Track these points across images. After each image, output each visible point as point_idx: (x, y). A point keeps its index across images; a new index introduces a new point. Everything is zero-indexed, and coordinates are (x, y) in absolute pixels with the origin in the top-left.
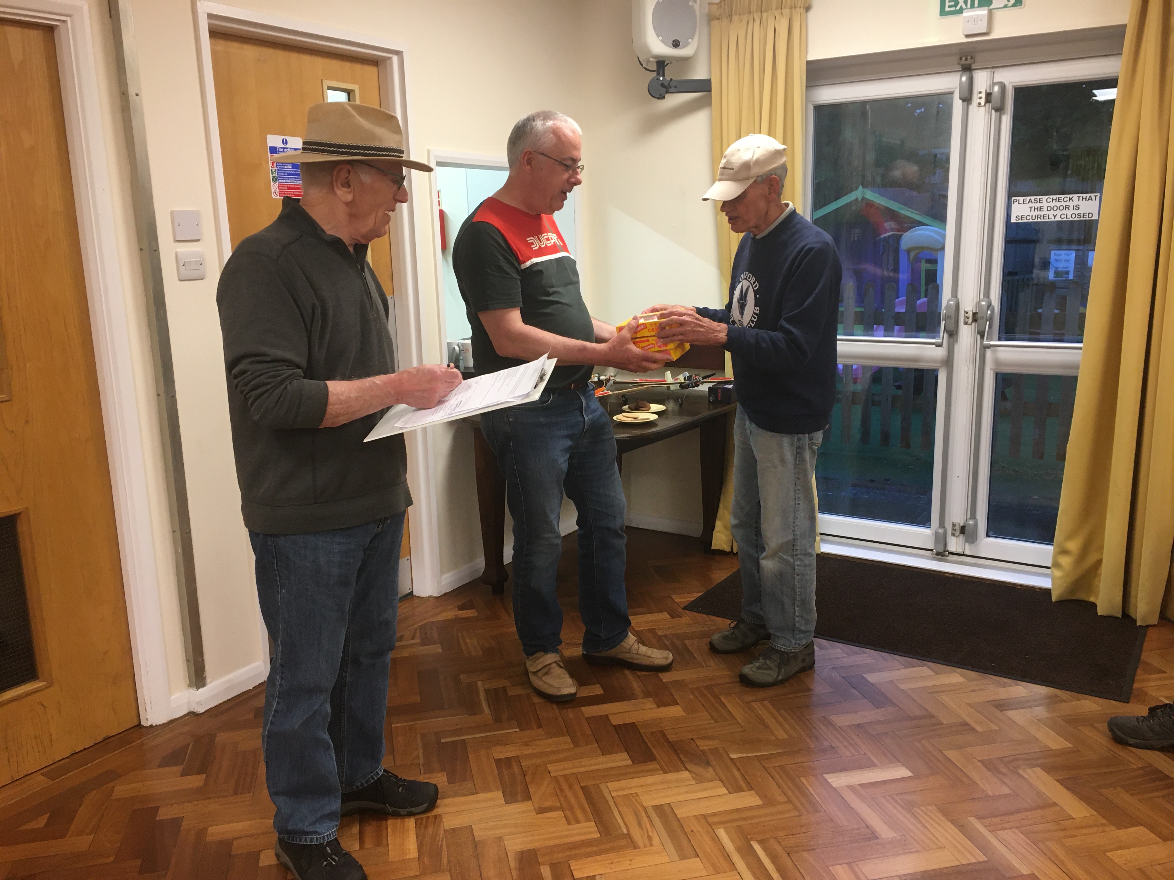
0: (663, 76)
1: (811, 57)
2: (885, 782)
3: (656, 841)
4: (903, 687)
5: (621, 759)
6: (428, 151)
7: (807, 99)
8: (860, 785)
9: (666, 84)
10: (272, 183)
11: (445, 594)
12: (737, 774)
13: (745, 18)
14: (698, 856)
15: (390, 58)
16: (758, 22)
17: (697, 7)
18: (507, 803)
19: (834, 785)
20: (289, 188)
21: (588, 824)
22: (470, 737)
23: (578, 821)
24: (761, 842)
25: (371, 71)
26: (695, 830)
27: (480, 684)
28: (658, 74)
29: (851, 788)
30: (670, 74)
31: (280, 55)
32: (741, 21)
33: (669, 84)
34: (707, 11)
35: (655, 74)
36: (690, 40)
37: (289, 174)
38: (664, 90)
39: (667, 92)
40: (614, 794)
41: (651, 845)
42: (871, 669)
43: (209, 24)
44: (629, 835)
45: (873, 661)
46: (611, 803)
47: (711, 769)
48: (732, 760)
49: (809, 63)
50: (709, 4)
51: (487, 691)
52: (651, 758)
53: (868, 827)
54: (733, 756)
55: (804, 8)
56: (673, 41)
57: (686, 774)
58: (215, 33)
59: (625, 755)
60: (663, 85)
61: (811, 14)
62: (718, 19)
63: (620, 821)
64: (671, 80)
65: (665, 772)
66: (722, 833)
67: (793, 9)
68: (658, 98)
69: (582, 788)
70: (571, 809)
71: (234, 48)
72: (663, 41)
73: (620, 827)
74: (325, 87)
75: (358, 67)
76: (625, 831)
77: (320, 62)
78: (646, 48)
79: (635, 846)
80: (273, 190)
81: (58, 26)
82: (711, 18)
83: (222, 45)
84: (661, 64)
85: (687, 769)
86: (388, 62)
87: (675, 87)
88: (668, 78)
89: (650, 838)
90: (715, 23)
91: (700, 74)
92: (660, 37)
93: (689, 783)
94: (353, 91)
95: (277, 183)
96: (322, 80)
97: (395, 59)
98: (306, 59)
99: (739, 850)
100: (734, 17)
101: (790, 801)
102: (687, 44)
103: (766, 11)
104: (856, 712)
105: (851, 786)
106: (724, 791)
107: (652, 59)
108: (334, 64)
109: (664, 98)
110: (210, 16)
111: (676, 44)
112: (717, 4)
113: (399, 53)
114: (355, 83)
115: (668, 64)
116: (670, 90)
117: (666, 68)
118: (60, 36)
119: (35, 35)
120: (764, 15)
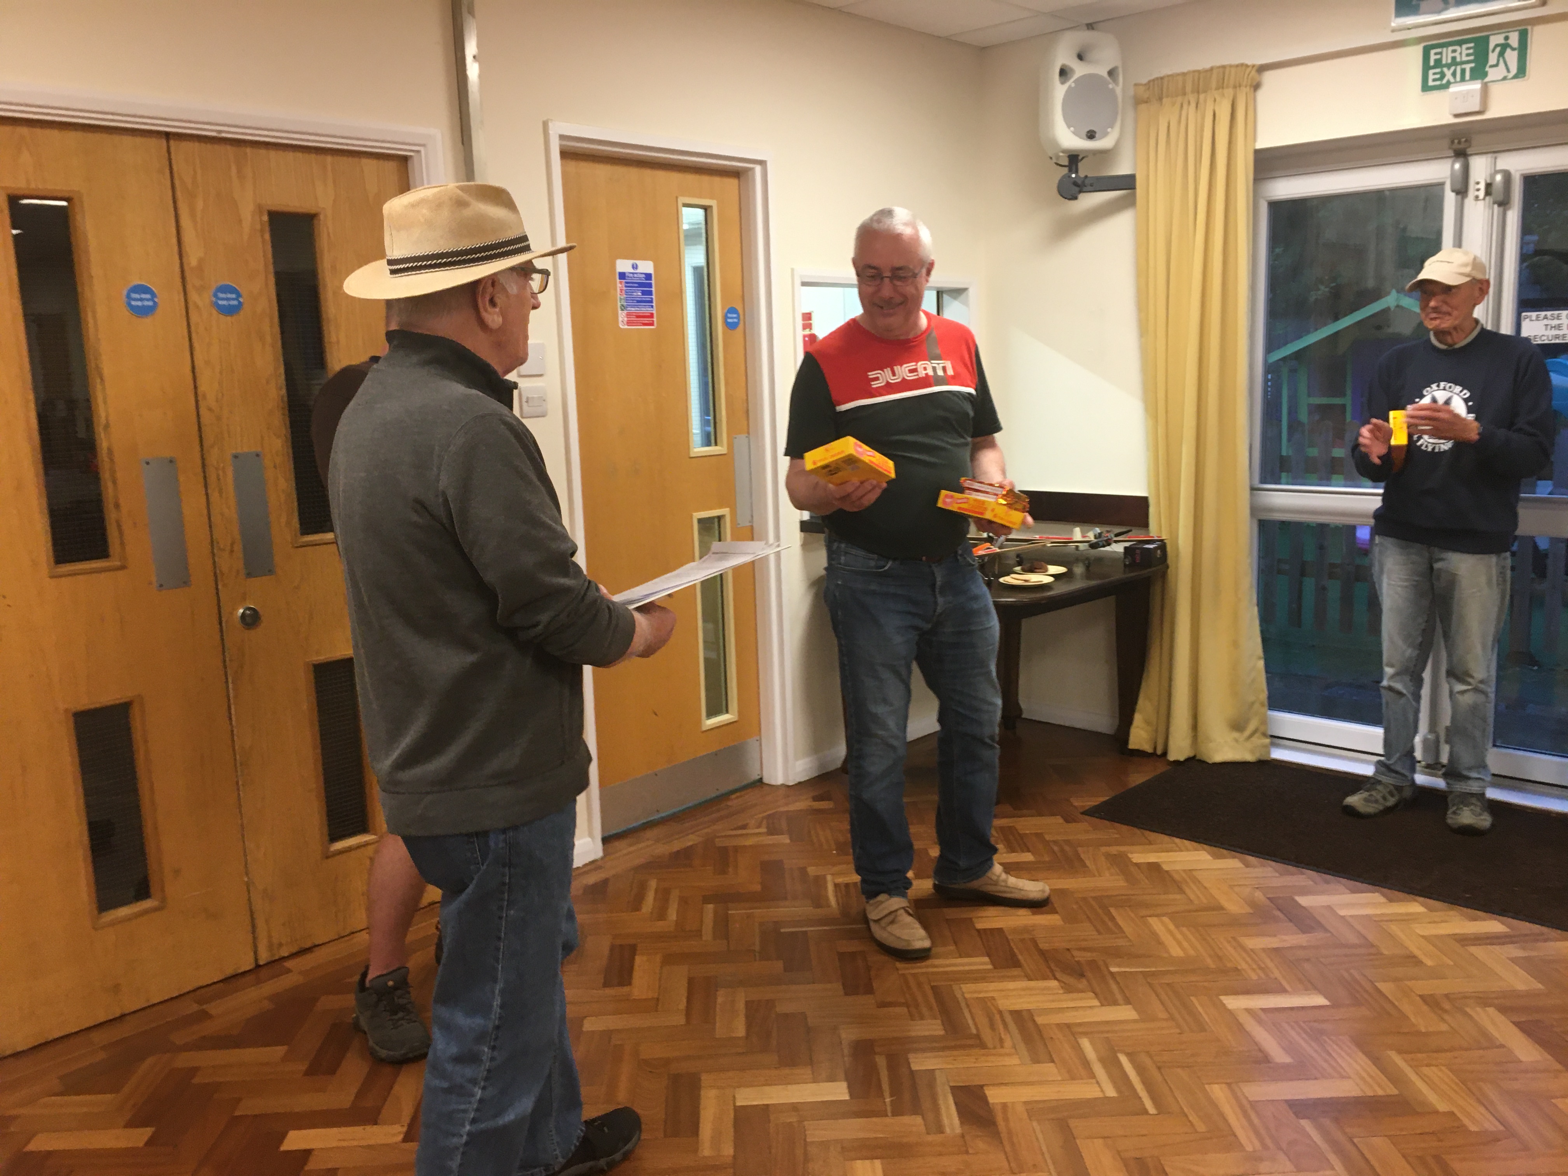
0: (1076, 172)
1: (1260, 145)
2: (1292, 1009)
3: (1008, 1043)
4: (1342, 913)
5: (982, 963)
6: (793, 270)
7: (1256, 195)
8: (1263, 1010)
9: (1079, 182)
10: (620, 312)
11: (800, 783)
12: (1114, 987)
13: (1179, 99)
14: (1053, 1061)
15: (752, 169)
16: (1193, 105)
17: (1119, 90)
18: (846, 994)
19: (1230, 1007)
20: (638, 317)
21: (934, 1021)
22: (812, 929)
23: (922, 1018)
24: (1129, 1055)
25: (732, 182)
26: (1054, 1037)
27: (829, 878)
28: (1070, 171)
29: (1249, 1011)
30: (1085, 169)
31: (633, 173)
32: (1173, 104)
33: (1083, 182)
34: (1131, 92)
35: (1066, 170)
36: (1109, 130)
37: (638, 302)
38: (1077, 189)
39: (1080, 192)
40: (967, 996)
41: (1002, 1047)
42: (1305, 892)
43: (561, 146)
44: (978, 1036)
45: (1311, 883)
46: (963, 1004)
47: (1084, 981)
48: (1112, 974)
49: (1257, 152)
50: (1136, 85)
51: (836, 885)
52: (1017, 964)
53: (1260, 1050)
54: (1114, 969)
55: (1251, 86)
56: (1088, 132)
57: (1054, 983)
58: (567, 154)
59: (986, 959)
60: (1075, 184)
61: (1261, 94)
62: (1146, 102)
63: (970, 1022)
64: (1086, 177)
65: (1030, 979)
66: (1085, 1044)
67: (1238, 88)
68: (1070, 199)
69: (933, 988)
70: (917, 1006)
71: (586, 169)
72: (1074, 133)
73: (969, 1028)
74: (680, 204)
75: (717, 180)
76: (974, 1031)
77: (675, 177)
78: (1054, 143)
79: (983, 1046)
80: (620, 319)
81: (411, 156)
82: (1138, 101)
83: (572, 165)
84: (1074, 159)
85: (1056, 979)
86: (750, 173)
87: (1091, 185)
88: (1082, 174)
89: (1001, 1040)
90: (1143, 106)
91: (1123, 169)
92: (1072, 129)
93: (1056, 991)
94: (711, 207)
95: (625, 312)
96: (677, 198)
97: (758, 169)
98: (661, 175)
99: (1101, 1060)
100: (1164, 100)
101: (1172, 1018)
102: (1106, 134)
103: (1205, 92)
104: (1275, 936)
105: (1251, 1009)
106: (1096, 1003)
107: (1061, 154)
108: (691, 179)
109: (1076, 198)
110: (562, 137)
111: (1091, 135)
112: (1145, 85)
113: (762, 163)
114: (712, 198)
115: (1083, 158)
116: (1085, 189)
117: (1080, 165)
118: (414, 165)
119: (391, 165)
120: (1202, 96)
